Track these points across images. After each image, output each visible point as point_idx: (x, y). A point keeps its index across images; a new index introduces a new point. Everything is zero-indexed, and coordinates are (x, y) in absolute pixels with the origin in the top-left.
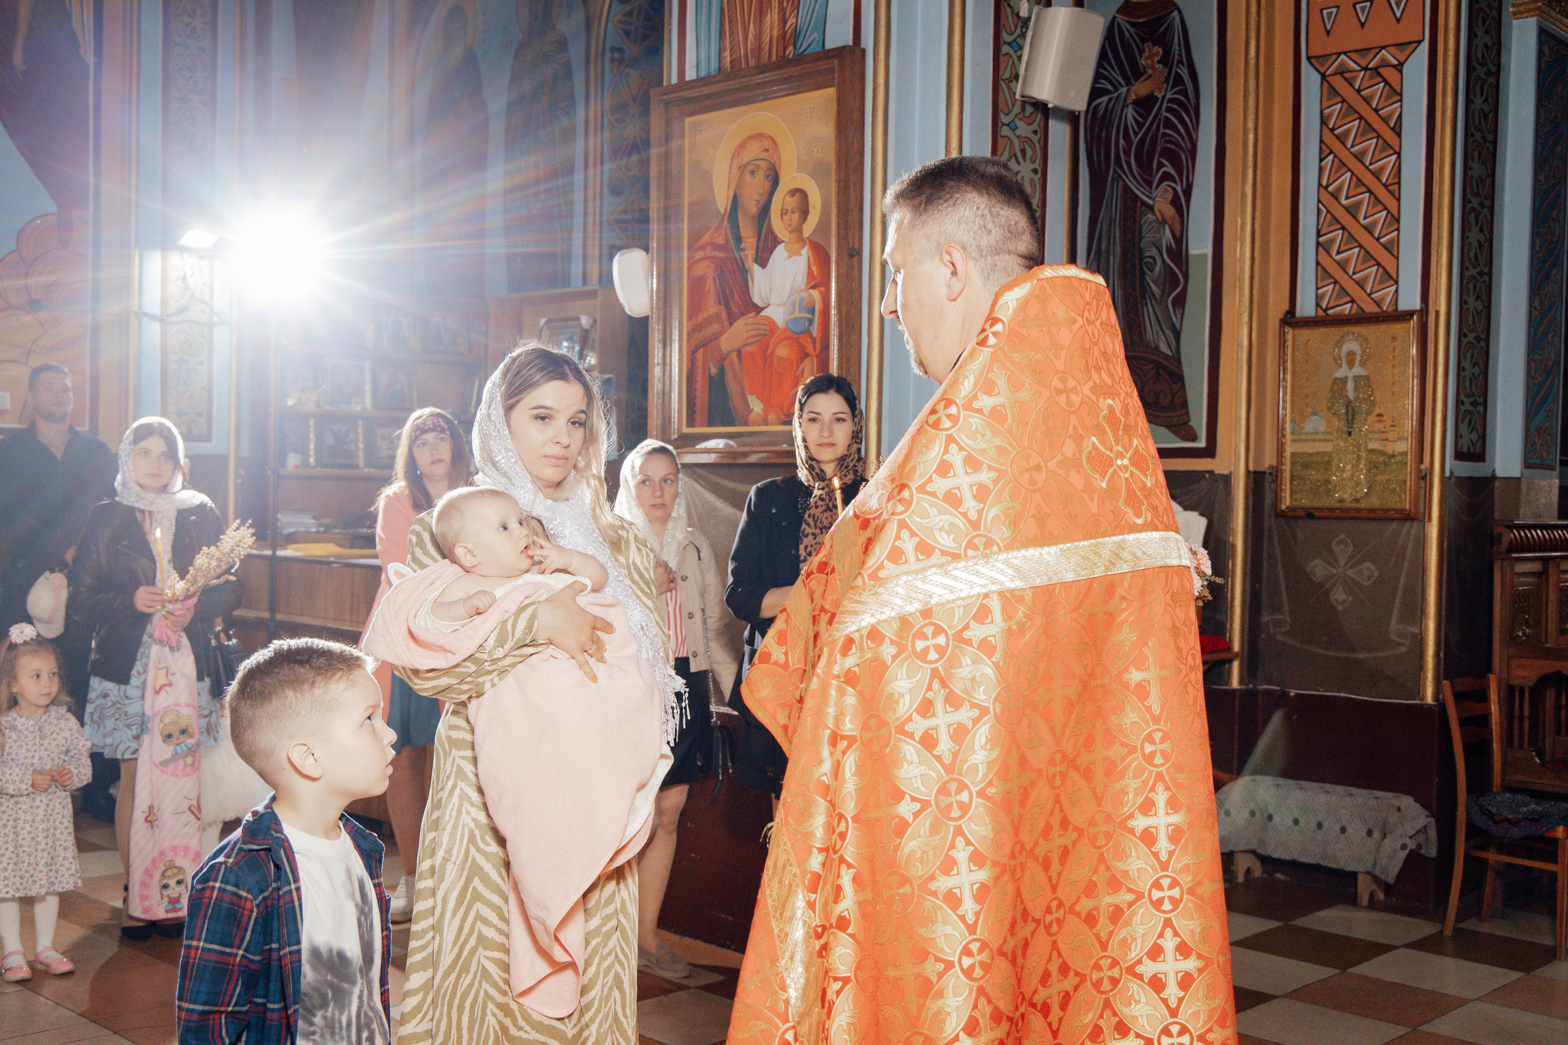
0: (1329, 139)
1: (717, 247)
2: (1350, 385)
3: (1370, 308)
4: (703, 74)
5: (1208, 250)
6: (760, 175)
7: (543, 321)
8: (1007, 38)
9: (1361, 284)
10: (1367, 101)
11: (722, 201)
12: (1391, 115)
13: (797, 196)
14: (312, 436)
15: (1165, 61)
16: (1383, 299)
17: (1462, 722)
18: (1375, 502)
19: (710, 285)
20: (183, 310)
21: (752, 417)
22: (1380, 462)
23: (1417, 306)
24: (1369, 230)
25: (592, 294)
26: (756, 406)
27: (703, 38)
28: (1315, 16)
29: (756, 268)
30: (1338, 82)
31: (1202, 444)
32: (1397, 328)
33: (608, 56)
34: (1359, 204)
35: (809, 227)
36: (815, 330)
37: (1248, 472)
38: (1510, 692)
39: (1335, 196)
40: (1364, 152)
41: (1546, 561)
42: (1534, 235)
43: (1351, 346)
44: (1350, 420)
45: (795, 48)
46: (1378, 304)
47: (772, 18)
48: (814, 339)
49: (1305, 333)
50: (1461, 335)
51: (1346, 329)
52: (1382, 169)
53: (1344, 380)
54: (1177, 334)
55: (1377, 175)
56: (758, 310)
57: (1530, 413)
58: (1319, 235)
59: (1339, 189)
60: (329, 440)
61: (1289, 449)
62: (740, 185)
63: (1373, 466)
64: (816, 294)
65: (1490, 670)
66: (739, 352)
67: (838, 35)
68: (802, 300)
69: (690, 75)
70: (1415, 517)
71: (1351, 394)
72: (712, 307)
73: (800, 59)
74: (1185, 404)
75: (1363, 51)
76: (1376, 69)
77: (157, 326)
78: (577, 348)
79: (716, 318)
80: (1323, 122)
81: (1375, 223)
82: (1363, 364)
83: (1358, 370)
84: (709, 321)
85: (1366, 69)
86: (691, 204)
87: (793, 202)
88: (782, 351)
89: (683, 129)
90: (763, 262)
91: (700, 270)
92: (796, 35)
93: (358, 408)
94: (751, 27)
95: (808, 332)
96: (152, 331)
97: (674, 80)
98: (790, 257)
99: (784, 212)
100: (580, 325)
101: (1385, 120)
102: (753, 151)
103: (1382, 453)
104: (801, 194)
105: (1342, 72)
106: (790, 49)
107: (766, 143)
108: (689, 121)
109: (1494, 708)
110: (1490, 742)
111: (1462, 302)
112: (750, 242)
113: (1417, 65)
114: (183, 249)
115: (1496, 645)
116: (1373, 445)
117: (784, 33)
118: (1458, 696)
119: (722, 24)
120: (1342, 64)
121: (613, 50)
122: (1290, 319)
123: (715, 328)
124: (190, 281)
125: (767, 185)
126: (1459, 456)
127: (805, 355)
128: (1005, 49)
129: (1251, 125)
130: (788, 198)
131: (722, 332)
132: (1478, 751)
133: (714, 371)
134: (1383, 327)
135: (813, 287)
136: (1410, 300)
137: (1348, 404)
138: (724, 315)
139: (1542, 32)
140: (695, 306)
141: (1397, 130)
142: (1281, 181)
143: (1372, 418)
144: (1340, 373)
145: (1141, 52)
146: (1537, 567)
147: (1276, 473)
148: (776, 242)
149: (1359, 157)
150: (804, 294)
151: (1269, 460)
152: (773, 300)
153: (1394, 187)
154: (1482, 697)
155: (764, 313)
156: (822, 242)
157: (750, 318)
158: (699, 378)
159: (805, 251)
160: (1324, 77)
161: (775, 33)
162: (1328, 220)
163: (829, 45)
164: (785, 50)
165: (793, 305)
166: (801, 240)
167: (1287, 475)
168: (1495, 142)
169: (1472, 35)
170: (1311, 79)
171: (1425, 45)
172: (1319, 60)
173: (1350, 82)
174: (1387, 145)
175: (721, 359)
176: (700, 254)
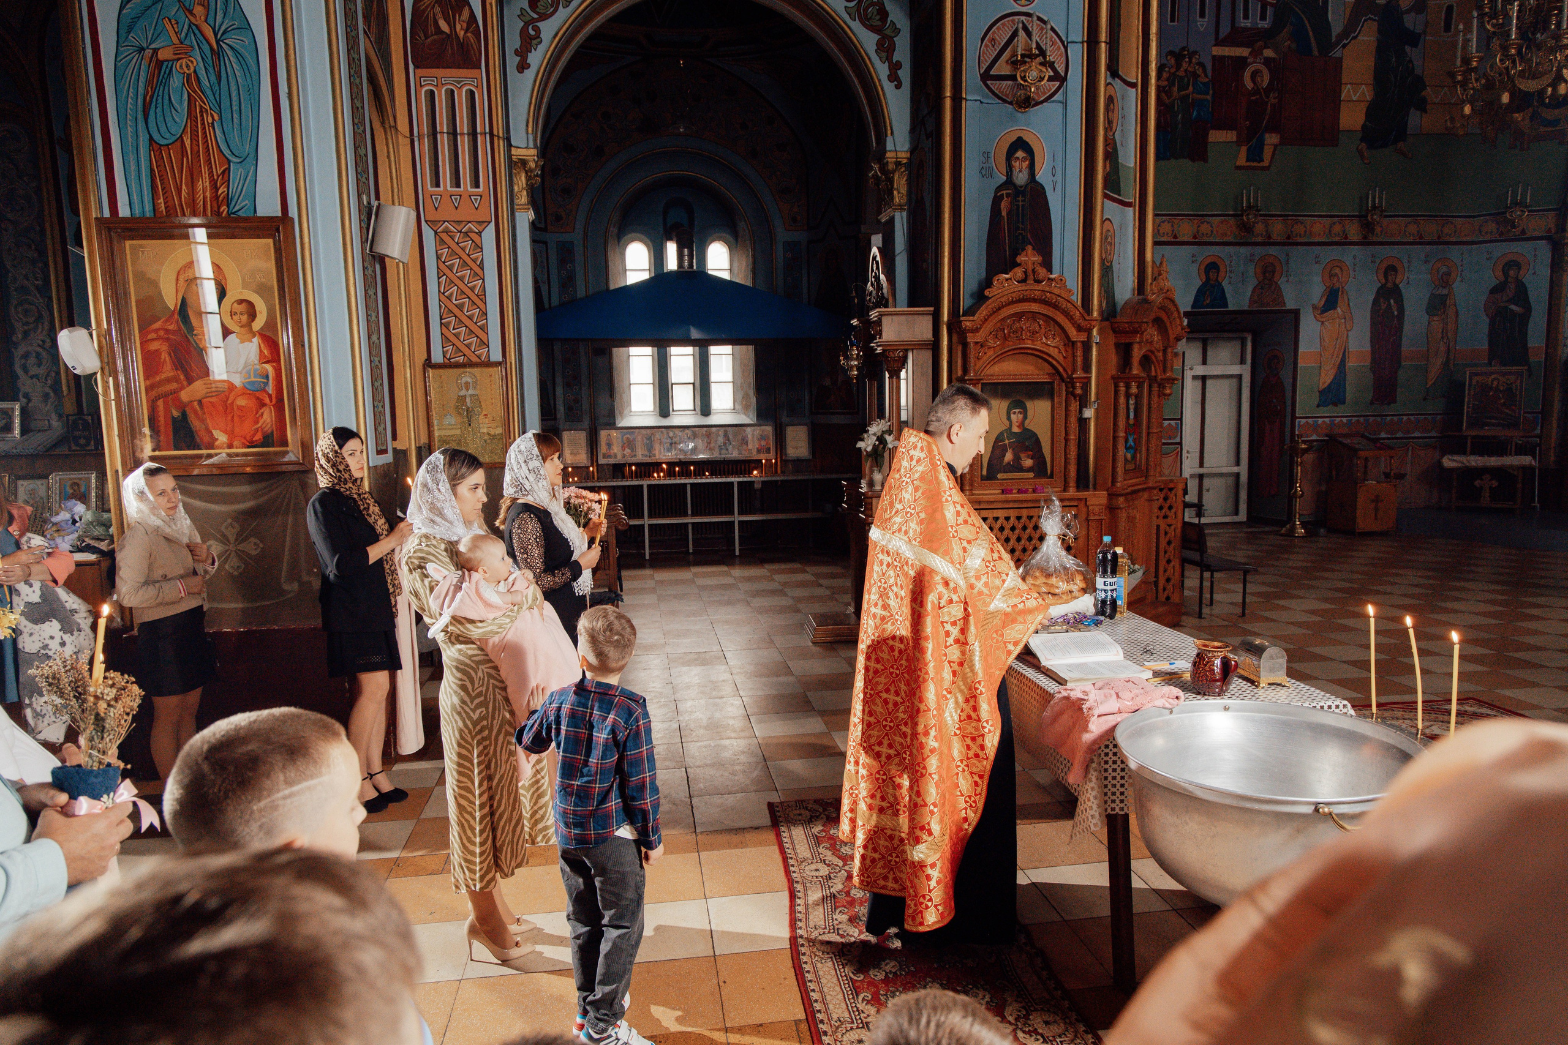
0: (442, 266)
1: (167, 331)
3: (474, 359)
4: (137, 213)
8: (362, 218)
9: (468, 346)
10: (463, 249)
11: (171, 301)
12: (477, 258)
13: (244, 305)
16: (481, 354)
18: (487, 459)
19: (165, 356)
21: (217, 443)
22: (488, 439)
23: (501, 359)
26: (222, 438)
28: (428, 197)
30: (444, 236)
32: (492, 370)
34: (463, 304)
35: (258, 324)
36: (270, 389)
37: (415, 447)
39: (449, 298)
40: (464, 276)
43: (467, 379)
44: (468, 418)
45: (228, 207)
46: (478, 357)
47: (203, 184)
48: (270, 396)
49: (439, 372)
51: (462, 370)
52: (475, 286)
53: (464, 397)
55: (472, 289)
58: (441, 319)
59: (452, 294)
61: (437, 434)
63: (484, 441)
64: (269, 368)
66: (200, 402)
68: (255, 370)
69: (124, 212)
71: (469, 404)
72: (168, 371)
73: (240, 218)
75: (458, 222)
76: (466, 233)
79: (175, 379)
80: (438, 257)
81: (473, 315)
82: (474, 388)
83: (471, 392)
84: (168, 380)
85: (460, 232)
86: (137, 302)
87: (241, 308)
88: (242, 402)
89: (123, 250)
91: (154, 346)
92: (228, 200)
94: (184, 187)
95: (265, 391)
97: (105, 213)
98: (242, 342)
99: (232, 314)
101: (474, 261)
103: (488, 434)
104: (251, 305)
105: (447, 231)
106: (224, 208)
108: (128, 243)
113: (489, 233)
116: (483, 430)
117: (217, 197)
119: (153, 180)
120: (447, 227)
122: (428, 364)
123: (174, 386)
127: (262, 404)
130: (235, 305)
131: (182, 388)
133: (176, 414)
134: (483, 369)
135: (267, 362)
136: (496, 355)
137: (468, 410)
138: (182, 377)
139: (529, 220)
140: (152, 369)
141: (482, 268)
142: (416, 286)
143: (482, 417)
144: (462, 393)
149: (461, 279)
150: (258, 367)
151: (424, 440)
152: (229, 369)
153: (483, 296)
156: (269, 334)
158: (162, 419)
159: (256, 340)
160: (436, 233)
161: (208, 194)
162: (446, 311)
164: (219, 207)
165: (249, 373)
166: (252, 333)
168: (517, 275)
170: (428, 234)
171: (493, 224)
172: (430, 223)
173: (452, 238)
174: (476, 274)
175: (183, 408)
176: (150, 336)
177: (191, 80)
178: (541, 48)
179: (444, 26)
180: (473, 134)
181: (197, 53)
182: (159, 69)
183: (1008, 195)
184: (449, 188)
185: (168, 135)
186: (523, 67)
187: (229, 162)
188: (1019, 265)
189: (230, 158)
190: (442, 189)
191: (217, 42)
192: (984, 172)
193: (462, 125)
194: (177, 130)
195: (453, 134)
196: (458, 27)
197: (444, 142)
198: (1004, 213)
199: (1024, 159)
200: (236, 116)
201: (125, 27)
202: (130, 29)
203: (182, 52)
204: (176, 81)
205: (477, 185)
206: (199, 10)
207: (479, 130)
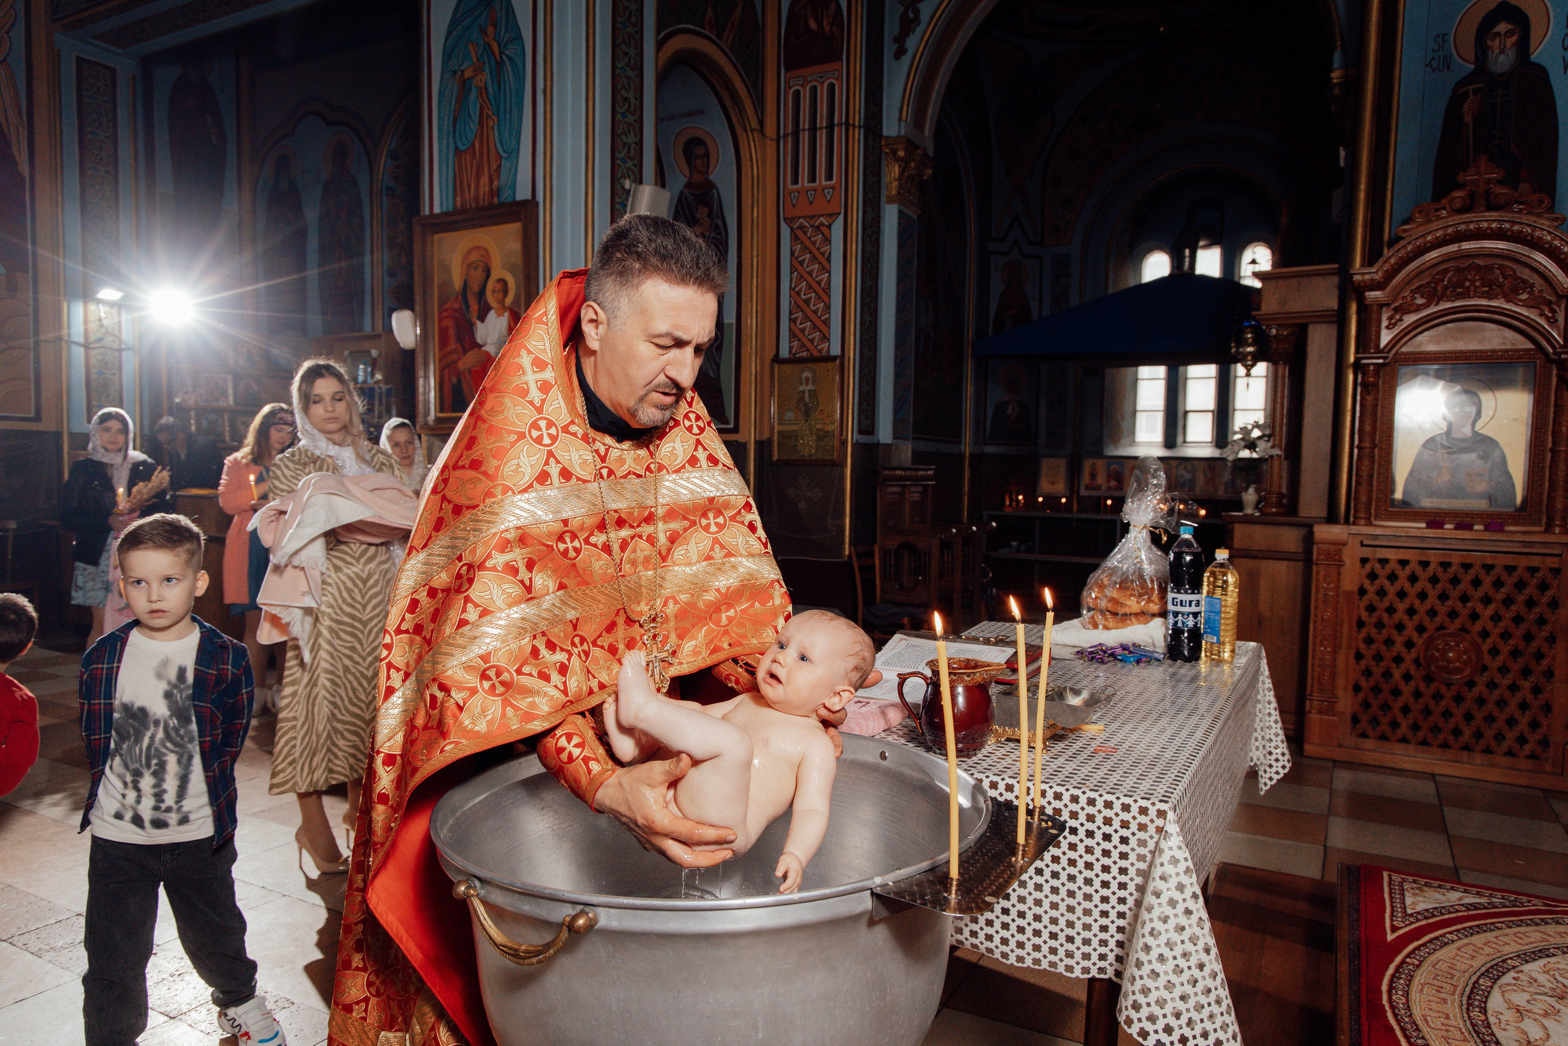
0: (795, 263)
1: (454, 310)
2: (807, 395)
3: (816, 354)
4: (444, 210)
5: (733, 321)
6: (480, 270)
7: (347, 353)
8: (618, 200)
9: (811, 341)
10: (814, 243)
11: (457, 284)
12: (825, 252)
13: (501, 283)
14: (193, 422)
15: (710, 216)
16: (822, 349)
17: (861, 568)
18: (819, 456)
19: (452, 332)
20: (100, 340)
22: (822, 436)
23: (839, 352)
24: (815, 312)
25: (379, 337)
27: (444, 189)
28: (787, 195)
29: (479, 323)
30: (799, 233)
31: (731, 426)
32: (830, 365)
33: (384, 192)
34: (810, 299)
35: (509, 300)
37: (756, 441)
38: (885, 553)
39: (798, 293)
40: (812, 271)
41: (904, 486)
42: (898, 318)
43: (807, 374)
44: (807, 413)
45: (498, 199)
46: (820, 351)
47: (484, 180)
49: (784, 367)
50: (861, 370)
52: (821, 280)
53: (804, 392)
54: (718, 366)
55: (819, 283)
56: (480, 346)
57: (896, 411)
58: (791, 314)
59: (800, 290)
60: (205, 424)
61: (776, 429)
62: (468, 275)
63: (819, 439)
65: (875, 541)
66: (470, 368)
67: (523, 193)
69: (437, 210)
70: (840, 464)
71: (807, 400)
72: (453, 345)
73: (501, 205)
74: (722, 405)
75: (812, 217)
76: (818, 227)
77: (82, 350)
78: (369, 369)
79: (455, 350)
80: (792, 253)
81: (818, 309)
82: (813, 383)
83: (810, 387)
84: (451, 352)
85: (812, 226)
86: (439, 286)
87: (499, 286)
89: (433, 242)
90: (482, 319)
91: (446, 323)
92: (499, 191)
93: (225, 404)
94: (473, 185)
96: (78, 353)
97: (427, 212)
98: (498, 317)
99: (494, 292)
100: (370, 356)
101: (823, 254)
102: (475, 256)
103: (823, 430)
104: (503, 282)
105: (801, 227)
106: (495, 199)
107: (483, 252)
108: (436, 236)
109: (877, 561)
110: (874, 579)
111: (861, 352)
112: (474, 307)
113: (838, 226)
114: (99, 301)
115: (878, 529)
116: (819, 426)
117: (492, 190)
118: (858, 556)
119: (455, 181)
120: (801, 223)
121: (388, 188)
122: (777, 359)
123: (455, 357)
124: (104, 322)
125: (484, 275)
126: (860, 432)
128: (617, 206)
129: (755, 254)
130: (496, 284)
131: (459, 359)
132: (869, 583)
133: (454, 380)
134: (823, 364)
136: (836, 350)
137: (806, 405)
138: (460, 349)
139: (900, 212)
140: (443, 342)
141: (829, 260)
142: (771, 284)
143: (818, 412)
144: (802, 388)
145: (697, 210)
146: (899, 489)
147: (770, 441)
148: (490, 308)
149: (810, 273)
151: (766, 435)
152: (489, 341)
153: (827, 290)
154: (871, 555)
155: (484, 349)
156: (514, 308)
157: (475, 351)
158: (446, 385)
159: (506, 314)
160: (792, 230)
161: (486, 189)
162: (795, 307)
163: (519, 198)
164: (492, 200)
165: (500, 344)
166: (503, 308)
167: (776, 443)
168: (877, 268)
169: (865, 212)
170: (785, 231)
171: (842, 216)
172: (789, 221)
173: (805, 233)
174: (824, 268)
175: (459, 374)
176: (445, 314)
177: (483, 91)
178: (919, 30)
179: (813, 24)
180: (830, 127)
181: (487, 67)
182: (465, 85)
183: (1476, 91)
184: (806, 184)
185: (466, 142)
186: (900, 53)
187: (501, 157)
188: (1461, 186)
189: (504, 155)
190: (800, 185)
191: (501, 53)
192: (1434, 64)
193: (822, 121)
194: (471, 137)
195: (813, 129)
196: (825, 22)
197: (804, 139)
198: (1468, 118)
199: (1509, 34)
200: (508, 117)
201: (447, 56)
202: (449, 58)
203: (478, 70)
204: (473, 95)
205: (829, 177)
206: (490, 30)
207: (836, 122)
